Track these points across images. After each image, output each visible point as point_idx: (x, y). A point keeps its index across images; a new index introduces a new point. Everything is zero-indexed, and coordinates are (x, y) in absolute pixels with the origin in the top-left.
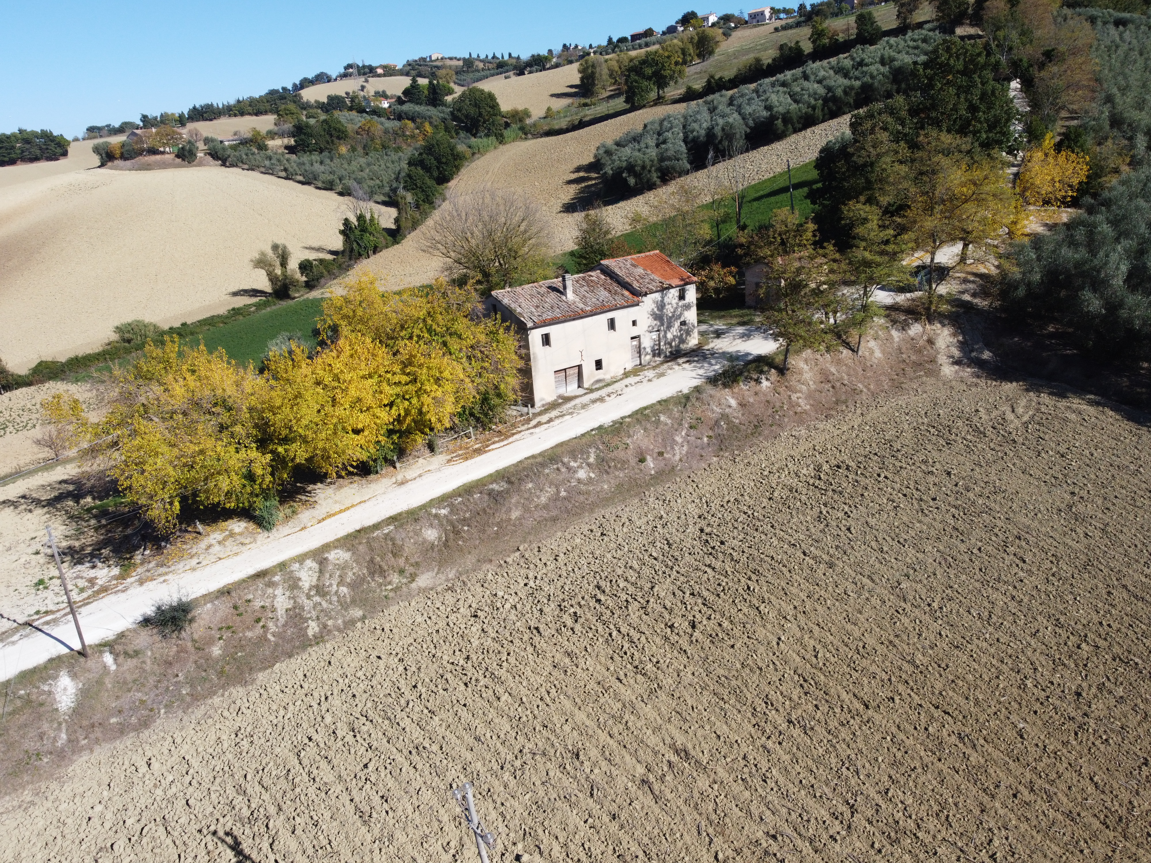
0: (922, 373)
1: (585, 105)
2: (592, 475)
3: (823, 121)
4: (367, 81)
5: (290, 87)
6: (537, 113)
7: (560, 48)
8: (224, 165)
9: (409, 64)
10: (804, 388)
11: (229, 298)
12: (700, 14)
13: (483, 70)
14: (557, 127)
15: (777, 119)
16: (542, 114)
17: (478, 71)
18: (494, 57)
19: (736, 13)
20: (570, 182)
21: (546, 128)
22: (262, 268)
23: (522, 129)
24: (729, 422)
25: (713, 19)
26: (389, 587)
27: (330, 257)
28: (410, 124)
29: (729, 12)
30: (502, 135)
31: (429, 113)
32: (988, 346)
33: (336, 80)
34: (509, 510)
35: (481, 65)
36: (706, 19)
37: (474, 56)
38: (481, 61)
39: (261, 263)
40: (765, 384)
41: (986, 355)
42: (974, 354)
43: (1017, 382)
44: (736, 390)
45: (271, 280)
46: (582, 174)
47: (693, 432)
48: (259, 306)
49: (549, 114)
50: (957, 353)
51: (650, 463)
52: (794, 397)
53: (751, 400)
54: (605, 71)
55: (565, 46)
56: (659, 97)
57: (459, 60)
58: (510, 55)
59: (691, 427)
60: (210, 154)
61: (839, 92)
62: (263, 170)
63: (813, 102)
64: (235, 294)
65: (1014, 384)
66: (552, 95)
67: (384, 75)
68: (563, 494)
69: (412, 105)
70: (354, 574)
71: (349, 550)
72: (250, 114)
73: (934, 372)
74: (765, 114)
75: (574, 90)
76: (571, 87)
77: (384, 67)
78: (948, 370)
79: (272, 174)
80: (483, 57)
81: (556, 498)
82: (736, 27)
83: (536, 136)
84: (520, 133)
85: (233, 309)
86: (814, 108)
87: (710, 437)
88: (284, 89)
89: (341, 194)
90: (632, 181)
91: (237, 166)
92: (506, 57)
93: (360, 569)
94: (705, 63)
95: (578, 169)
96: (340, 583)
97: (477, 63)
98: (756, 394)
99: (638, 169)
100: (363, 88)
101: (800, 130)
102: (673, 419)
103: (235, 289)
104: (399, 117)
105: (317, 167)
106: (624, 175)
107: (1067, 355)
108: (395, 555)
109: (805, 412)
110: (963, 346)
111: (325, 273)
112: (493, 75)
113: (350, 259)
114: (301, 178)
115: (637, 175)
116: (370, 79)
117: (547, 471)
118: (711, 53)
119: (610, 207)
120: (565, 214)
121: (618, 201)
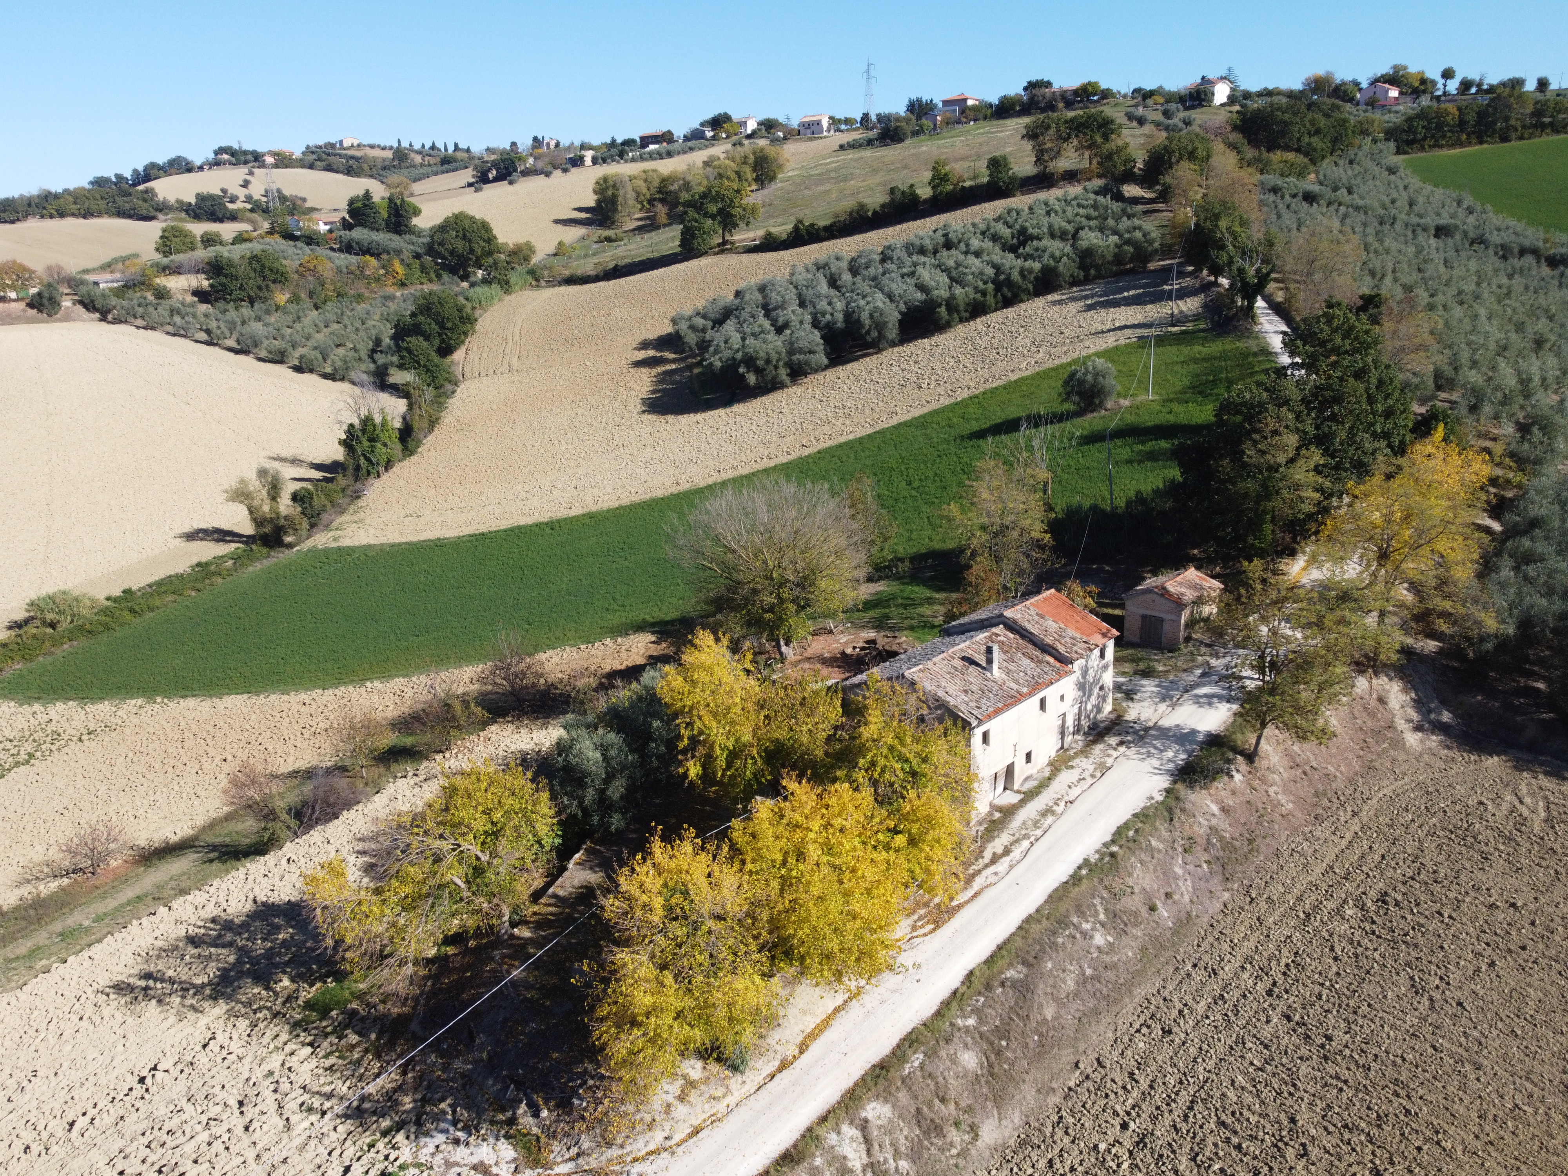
0: (1386, 745)
1: (609, 239)
2: (1110, 939)
3: (996, 310)
4: (251, 173)
5: (128, 174)
6: (543, 248)
7: (530, 142)
8: (104, 319)
9: (309, 151)
10: (1277, 777)
11: (181, 543)
12: (736, 116)
13: (422, 165)
14: (579, 272)
15: (940, 305)
16: (551, 248)
17: (414, 166)
18: (433, 147)
19: (782, 119)
20: (638, 364)
21: (567, 273)
22: (241, 502)
23: (532, 272)
24: (1221, 839)
25: (751, 126)
26: (954, 1151)
27: (317, 475)
28: (373, 261)
29: (772, 116)
30: (507, 283)
31: (393, 245)
32: (1445, 703)
33: (201, 168)
34: (1041, 1006)
35: (418, 159)
36: (743, 124)
37: (405, 144)
38: (418, 152)
39: (240, 495)
40: (1238, 777)
41: (1446, 717)
42: (1433, 716)
43: (1498, 755)
44: (1212, 791)
45: (254, 520)
46: (651, 353)
47: (1189, 858)
48: (236, 558)
49: (560, 251)
50: (1415, 716)
51: (1163, 911)
52: (1272, 790)
53: (1231, 803)
54: (631, 195)
55: (535, 139)
56: (725, 243)
57: (384, 149)
58: (456, 145)
59: (1185, 851)
60: (81, 302)
61: (1016, 276)
62: (170, 329)
63: (981, 284)
64: (192, 536)
65: (1496, 758)
66: (557, 222)
67: (276, 166)
68: (1089, 972)
69: (365, 231)
70: (906, 1138)
71: (886, 1101)
72: (73, 215)
73: (1398, 743)
74: (919, 296)
75: (584, 215)
76: (580, 210)
77: (274, 154)
78: (1413, 739)
79: (185, 336)
80: (417, 146)
81: (1083, 981)
82: (785, 138)
83: (551, 284)
84: (530, 279)
85: (199, 564)
86: (984, 293)
87: (1208, 862)
88: (119, 177)
89: (298, 369)
90: (752, 379)
91: (126, 322)
92: (451, 149)
93: (912, 1130)
94: (765, 192)
95: (644, 345)
96: (897, 1154)
97: (412, 155)
98: (1234, 793)
99: (760, 363)
100: (246, 184)
101: (967, 320)
102: (1163, 841)
103: (187, 529)
104: (348, 248)
105: (257, 328)
106: (741, 370)
107: (1544, 720)
108: (943, 1100)
109: (1290, 813)
110: (1419, 704)
111: (329, 505)
112: (436, 174)
113: (357, 479)
114: (231, 343)
115: (759, 371)
116: (256, 170)
117: (1060, 940)
118: (772, 178)
119: (721, 412)
120: (653, 417)
121: (727, 401)
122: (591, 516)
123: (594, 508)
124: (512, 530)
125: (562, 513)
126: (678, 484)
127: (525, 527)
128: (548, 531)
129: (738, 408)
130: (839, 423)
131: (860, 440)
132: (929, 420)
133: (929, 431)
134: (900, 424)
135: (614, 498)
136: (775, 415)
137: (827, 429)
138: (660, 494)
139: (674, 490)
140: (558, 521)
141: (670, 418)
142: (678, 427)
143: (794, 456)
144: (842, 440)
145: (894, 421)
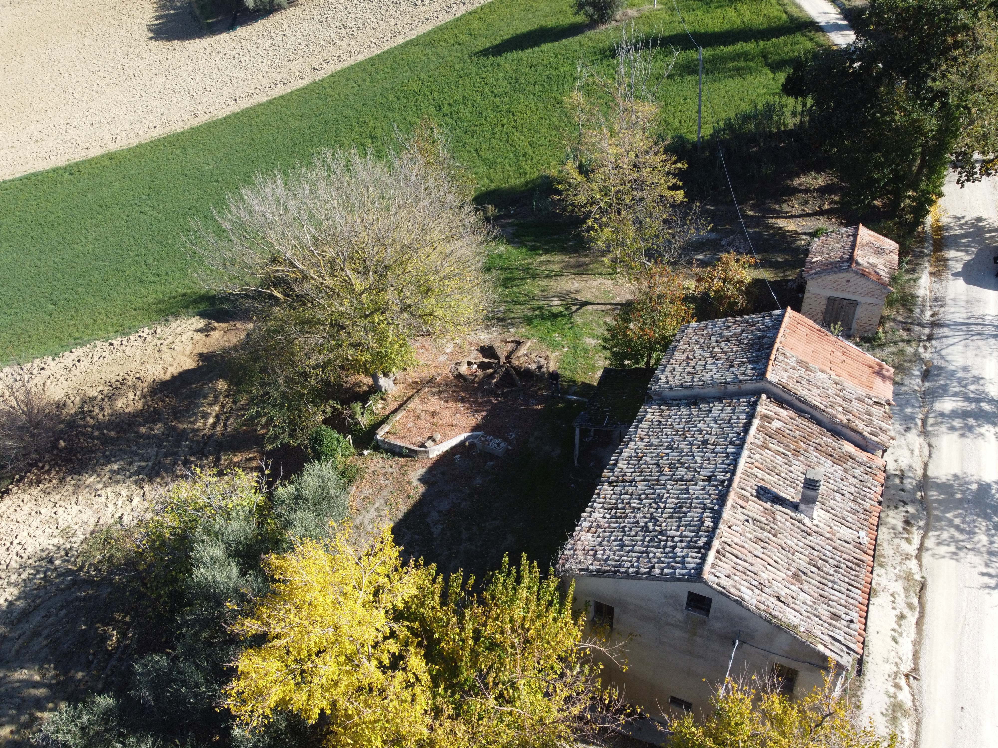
119: (224, 36)
120: (160, 44)
121: (231, 26)
122: (110, 156)
123: (113, 148)
124: (27, 177)
125: (80, 155)
126: (196, 115)
127: (41, 173)
128: (67, 176)
129: (241, 31)
130: (344, 44)
131: (371, 61)
132: (436, 37)
133: (439, 49)
134: (407, 43)
135: (133, 134)
136: (279, 37)
137: (333, 50)
138: (179, 127)
139: (194, 122)
140: (77, 164)
141: (177, 44)
142: (186, 54)
143: (307, 81)
144: (352, 61)
145: (400, 40)
